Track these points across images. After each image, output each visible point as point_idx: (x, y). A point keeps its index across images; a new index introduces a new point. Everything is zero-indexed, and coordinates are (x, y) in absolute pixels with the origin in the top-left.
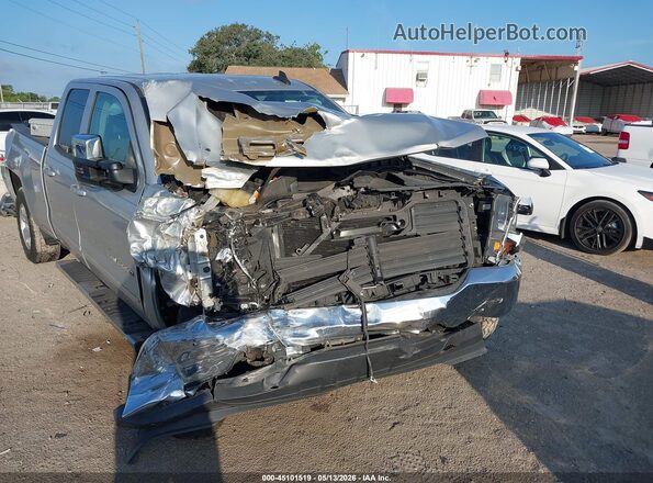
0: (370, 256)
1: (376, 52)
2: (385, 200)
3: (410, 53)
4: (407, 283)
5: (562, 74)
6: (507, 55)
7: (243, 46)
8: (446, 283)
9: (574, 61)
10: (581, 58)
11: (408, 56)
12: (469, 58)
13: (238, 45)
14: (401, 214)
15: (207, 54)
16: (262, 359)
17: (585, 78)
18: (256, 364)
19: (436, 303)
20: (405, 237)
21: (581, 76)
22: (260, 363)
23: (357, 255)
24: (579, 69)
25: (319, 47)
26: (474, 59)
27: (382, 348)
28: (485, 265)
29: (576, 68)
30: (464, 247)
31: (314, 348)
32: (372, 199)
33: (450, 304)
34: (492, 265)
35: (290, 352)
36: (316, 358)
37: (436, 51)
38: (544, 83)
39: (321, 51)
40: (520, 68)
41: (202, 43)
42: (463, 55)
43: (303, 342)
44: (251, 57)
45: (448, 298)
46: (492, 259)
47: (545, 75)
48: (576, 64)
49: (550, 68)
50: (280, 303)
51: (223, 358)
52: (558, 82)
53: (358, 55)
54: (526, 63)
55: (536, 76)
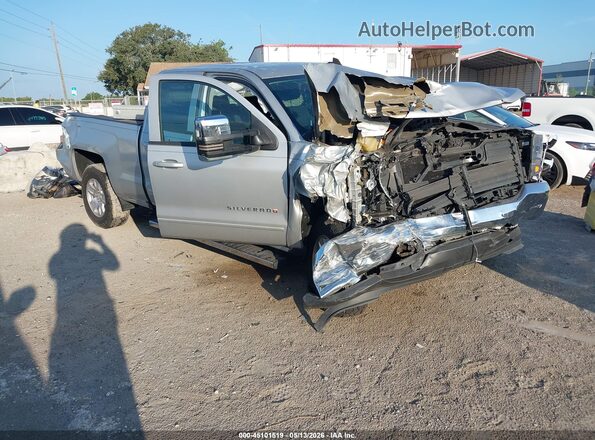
0: (463, 178)
1: (288, 46)
2: (466, 140)
3: (318, 46)
4: (490, 195)
5: (446, 60)
6: (400, 45)
7: (157, 44)
8: (510, 195)
9: (455, 49)
10: (460, 47)
11: (316, 48)
12: (368, 49)
13: (153, 43)
14: (478, 150)
15: (124, 52)
16: (407, 251)
17: (464, 64)
18: (402, 255)
19: (511, 207)
20: (483, 165)
21: (461, 62)
22: (407, 254)
23: (455, 179)
24: (460, 56)
25: (223, 44)
26: (373, 49)
27: (481, 240)
28: (530, 182)
29: (457, 55)
30: (517, 171)
31: (439, 242)
32: (459, 140)
33: (519, 207)
34: (535, 181)
35: (426, 245)
36: (443, 248)
37: (340, 44)
38: (430, 69)
39: (226, 47)
40: (411, 56)
41: (117, 42)
42: (363, 46)
43: (431, 239)
44: (166, 54)
45: (517, 204)
46: (535, 178)
47: (431, 62)
48: (457, 51)
49: (435, 55)
50: (412, 213)
51: (386, 251)
52: (442, 67)
53: (272, 49)
54: (416, 52)
55: (423, 62)
